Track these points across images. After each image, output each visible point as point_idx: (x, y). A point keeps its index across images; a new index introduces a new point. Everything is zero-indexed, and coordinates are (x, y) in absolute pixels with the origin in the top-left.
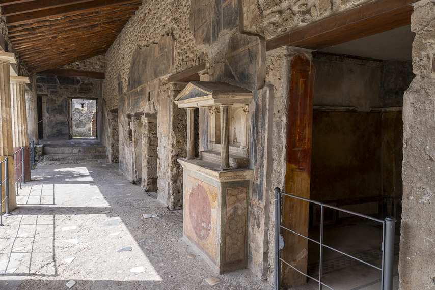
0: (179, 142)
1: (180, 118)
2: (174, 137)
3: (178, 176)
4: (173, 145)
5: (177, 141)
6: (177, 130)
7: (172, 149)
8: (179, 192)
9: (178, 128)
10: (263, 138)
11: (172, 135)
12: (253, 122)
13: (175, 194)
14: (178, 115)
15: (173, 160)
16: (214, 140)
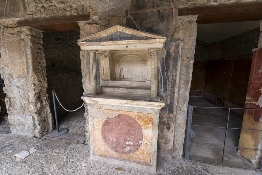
0: (40, 81)
1: (39, 61)
2: (35, 78)
3: (42, 109)
4: (35, 85)
5: (38, 80)
6: (37, 71)
7: (34, 87)
8: (45, 121)
9: (37, 69)
10: (174, 75)
11: (32, 76)
12: (163, 63)
13: (41, 124)
14: (37, 58)
15: (36, 97)
16: (109, 78)
